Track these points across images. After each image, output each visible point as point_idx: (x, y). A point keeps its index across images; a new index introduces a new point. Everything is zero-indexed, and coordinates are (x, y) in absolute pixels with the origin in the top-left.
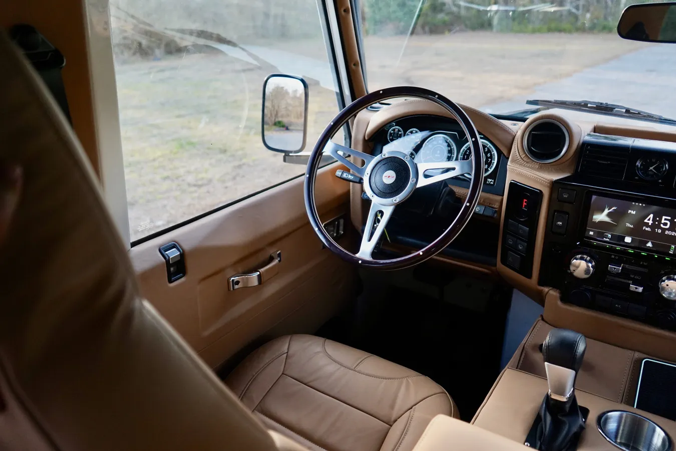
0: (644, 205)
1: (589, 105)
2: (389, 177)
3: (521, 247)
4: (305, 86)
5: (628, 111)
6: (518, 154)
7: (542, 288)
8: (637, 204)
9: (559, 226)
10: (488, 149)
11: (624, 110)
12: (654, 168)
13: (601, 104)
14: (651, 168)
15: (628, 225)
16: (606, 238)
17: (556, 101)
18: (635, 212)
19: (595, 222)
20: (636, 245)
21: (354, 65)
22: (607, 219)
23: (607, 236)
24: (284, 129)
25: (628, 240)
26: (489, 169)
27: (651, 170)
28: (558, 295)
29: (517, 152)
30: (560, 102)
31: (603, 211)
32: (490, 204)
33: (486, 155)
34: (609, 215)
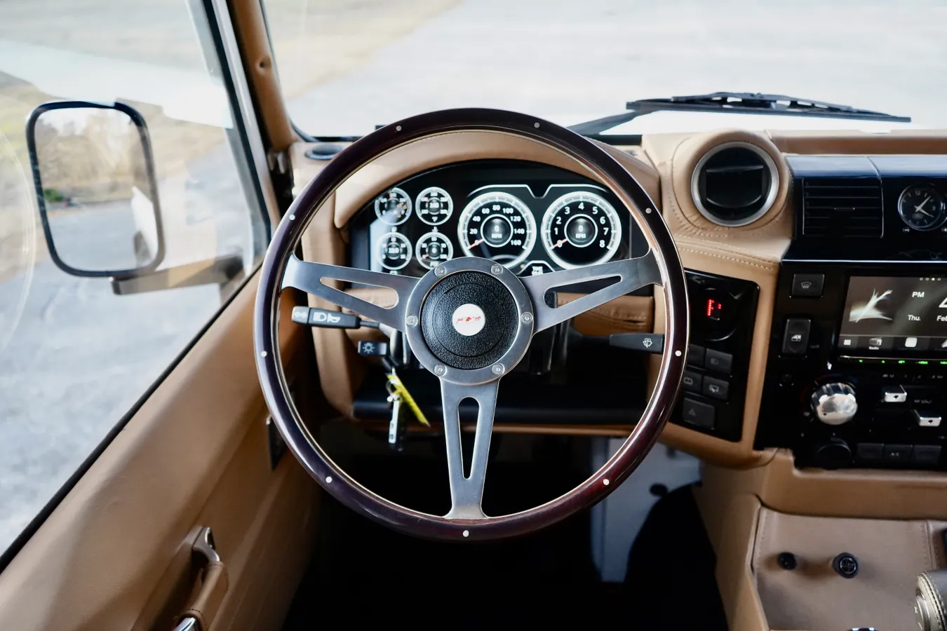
0: (939, 279)
1: (730, 100)
2: (468, 319)
3: (715, 388)
4: (137, 119)
5: (794, 104)
6: (680, 215)
7: (761, 453)
8: (927, 279)
9: (796, 343)
10: (599, 209)
11: (788, 103)
12: (923, 208)
13: (752, 95)
14: (919, 208)
15: (912, 317)
16: (874, 346)
17: (677, 98)
18: (923, 293)
19: (853, 323)
20: (926, 347)
21: (262, 65)
22: (877, 314)
23: (875, 342)
24: (63, 204)
25: (911, 342)
26: (608, 247)
27: (919, 212)
28: (791, 458)
29: (678, 211)
30: (684, 100)
31: (867, 300)
32: (629, 315)
33: (598, 222)
34: (879, 306)
